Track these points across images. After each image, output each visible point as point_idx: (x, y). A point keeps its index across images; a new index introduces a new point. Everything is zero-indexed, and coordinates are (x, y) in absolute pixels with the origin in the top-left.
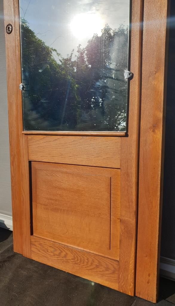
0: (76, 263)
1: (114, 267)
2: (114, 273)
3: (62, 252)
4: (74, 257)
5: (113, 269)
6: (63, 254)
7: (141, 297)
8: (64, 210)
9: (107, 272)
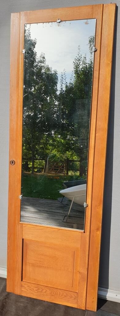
0: (52, 296)
1: (75, 296)
2: (75, 299)
3: (43, 290)
4: (51, 292)
5: (74, 297)
6: (44, 291)
7: (89, 309)
8: (45, 267)
9: (71, 299)
